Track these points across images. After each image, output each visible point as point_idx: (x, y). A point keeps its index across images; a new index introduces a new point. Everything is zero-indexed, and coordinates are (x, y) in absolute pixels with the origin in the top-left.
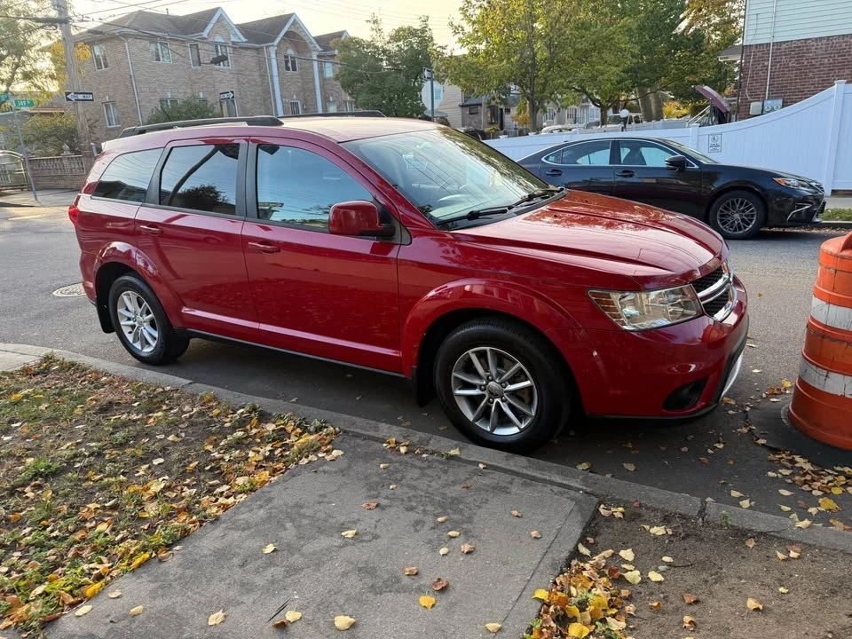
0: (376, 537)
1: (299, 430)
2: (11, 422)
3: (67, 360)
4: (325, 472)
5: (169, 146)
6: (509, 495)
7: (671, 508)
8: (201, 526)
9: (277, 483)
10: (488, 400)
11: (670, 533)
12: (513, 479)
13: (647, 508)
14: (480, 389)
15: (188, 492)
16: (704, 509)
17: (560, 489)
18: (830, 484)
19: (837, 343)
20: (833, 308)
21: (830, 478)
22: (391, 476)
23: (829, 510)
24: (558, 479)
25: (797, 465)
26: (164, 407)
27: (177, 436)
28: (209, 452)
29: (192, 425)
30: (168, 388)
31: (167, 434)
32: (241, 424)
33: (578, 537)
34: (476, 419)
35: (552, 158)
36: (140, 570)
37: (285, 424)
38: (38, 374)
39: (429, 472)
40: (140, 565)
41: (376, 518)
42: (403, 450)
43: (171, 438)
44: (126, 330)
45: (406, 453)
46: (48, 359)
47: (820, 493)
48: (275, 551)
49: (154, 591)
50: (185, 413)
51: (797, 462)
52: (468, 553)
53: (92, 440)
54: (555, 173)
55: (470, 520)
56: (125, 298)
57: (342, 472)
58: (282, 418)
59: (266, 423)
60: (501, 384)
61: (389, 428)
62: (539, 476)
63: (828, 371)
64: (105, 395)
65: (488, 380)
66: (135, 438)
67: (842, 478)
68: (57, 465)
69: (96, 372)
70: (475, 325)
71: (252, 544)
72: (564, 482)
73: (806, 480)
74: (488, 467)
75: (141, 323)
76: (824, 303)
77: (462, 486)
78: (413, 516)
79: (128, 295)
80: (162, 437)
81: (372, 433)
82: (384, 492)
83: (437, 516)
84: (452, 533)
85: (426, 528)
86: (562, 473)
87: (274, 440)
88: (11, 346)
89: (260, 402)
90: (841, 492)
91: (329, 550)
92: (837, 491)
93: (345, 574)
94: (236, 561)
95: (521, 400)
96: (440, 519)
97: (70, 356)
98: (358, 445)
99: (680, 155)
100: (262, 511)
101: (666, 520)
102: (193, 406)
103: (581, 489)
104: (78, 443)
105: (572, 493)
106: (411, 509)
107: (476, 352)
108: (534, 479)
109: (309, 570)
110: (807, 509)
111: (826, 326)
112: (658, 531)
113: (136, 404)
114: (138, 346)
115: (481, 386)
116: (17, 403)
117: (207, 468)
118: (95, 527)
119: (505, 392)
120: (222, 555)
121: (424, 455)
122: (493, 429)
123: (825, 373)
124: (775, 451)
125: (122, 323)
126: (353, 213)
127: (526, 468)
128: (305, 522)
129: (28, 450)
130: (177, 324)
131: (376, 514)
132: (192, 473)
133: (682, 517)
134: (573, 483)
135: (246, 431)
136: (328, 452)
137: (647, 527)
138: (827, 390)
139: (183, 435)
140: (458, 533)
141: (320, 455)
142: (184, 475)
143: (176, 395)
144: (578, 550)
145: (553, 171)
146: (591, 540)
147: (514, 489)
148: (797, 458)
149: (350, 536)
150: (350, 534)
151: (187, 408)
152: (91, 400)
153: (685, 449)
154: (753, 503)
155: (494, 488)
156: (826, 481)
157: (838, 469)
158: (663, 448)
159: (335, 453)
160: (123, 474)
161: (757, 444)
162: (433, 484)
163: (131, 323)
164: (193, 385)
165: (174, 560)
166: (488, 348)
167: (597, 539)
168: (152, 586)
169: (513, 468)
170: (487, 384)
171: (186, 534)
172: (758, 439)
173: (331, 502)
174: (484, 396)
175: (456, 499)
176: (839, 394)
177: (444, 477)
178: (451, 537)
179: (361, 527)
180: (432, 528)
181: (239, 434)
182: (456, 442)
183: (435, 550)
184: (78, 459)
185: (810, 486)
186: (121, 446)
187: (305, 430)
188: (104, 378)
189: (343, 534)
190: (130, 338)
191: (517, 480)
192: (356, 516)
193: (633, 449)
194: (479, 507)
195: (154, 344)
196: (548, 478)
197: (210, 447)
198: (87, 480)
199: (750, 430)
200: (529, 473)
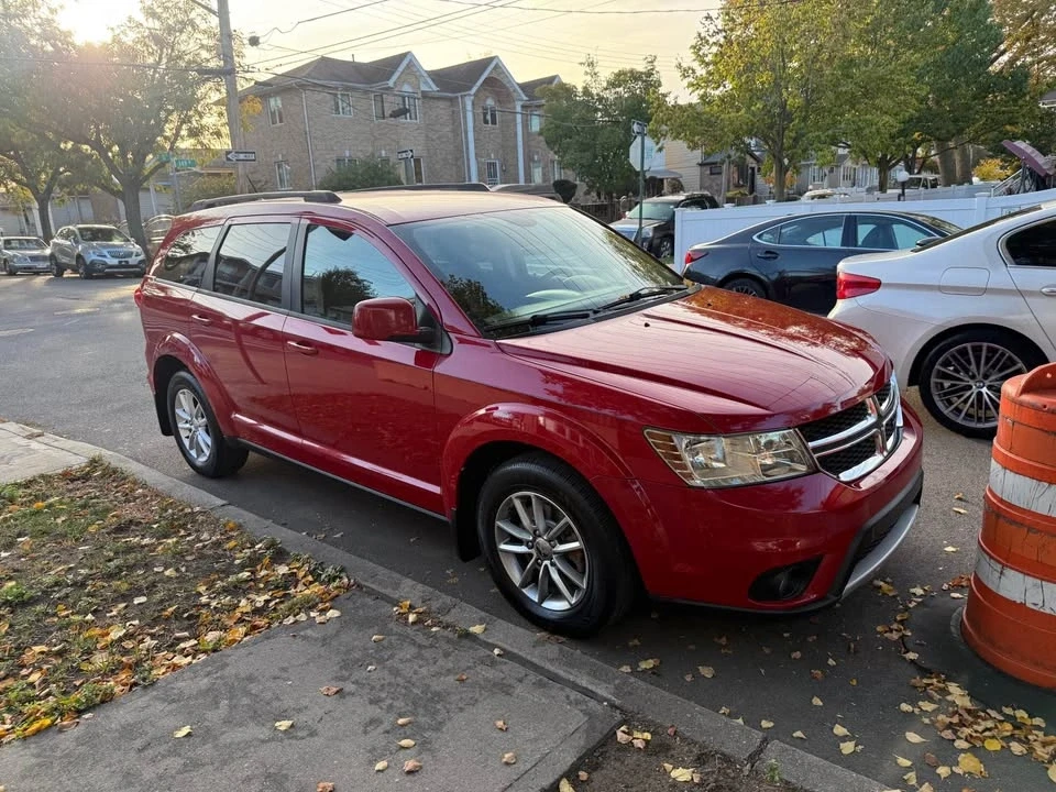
0: (313, 734)
1: (310, 578)
2: (19, 535)
3: (114, 464)
4: (305, 638)
5: (227, 224)
6: (507, 697)
7: (714, 744)
8: (130, 690)
9: (246, 645)
10: (536, 560)
11: (696, 780)
12: (526, 675)
13: (683, 739)
14: (527, 546)
15: (149, 642)
16: (762, 751)
17: (579, 696)
18: (987, 733)
19: (1014, 527)
20: (1010, 475)
21: (990, 724)
22: (380, 655)
23: (970, 773)
24: (584, 682)
25: (949, 698)
26: (182, 533)
27: (177, 570)
28: (200, 595)
29: (202, 557)
30: (198, 509)
31: (166, 569)
32: (253, 562)
33: (565, 768)
34: (524, 585)
35: (766, 237)
36: (33, 740)
37: (298, 568)
38: (78, 479)
39: (427, 653)
40: (38, 732)
41: (328, 707)
42: (412, 618)
43: (167, 573)
44: (183, 434)
45: (413, 623)
46: (94, 463)
47: (965, 745)
48: (189, 735)
49: (31, 768)
50: (201, 541)
51: (950, 694)
52: (410, 772)
53: (84, 567)
54: (768, 255)
55: (438, 728)
56: (181, 396)
57: (325, 641)
58: (298, 560)
59: (280, 564)
60: (549, 541)
61: (413, 587)
62: (561, 673)
63: (1003, 566)
64: (130, 512)
65: (536, 535)
66: (131, 568)
67: (1008, 726)
68: (32, 593)
69: (135, 482)
70: (519, 462)
71: (169, 722)
72: (590, 687)
73: (951, 723)
74: (506, 654)
75: (196, 428)
76: (999, 467)
77: (457, 677)
78: (374, 711)
79: (184, 393)
80: (161, 569)
81: (388, 591)
82: (358, 674)
83: (401, 716)
84: (405, 742)
85: (380, 730)
86: (594, 674)
87: (277, 587)
88: (70, 444)
89: (284, 536)
90: (999, 748)
91: (248, 744)
92: (993, 745)
93: (248, 780)
94: (138, 743)
95: (573, 566)
96: (401, 721)
97: (120, 460)
98: (364, 606)
99: (938, 237)
100: (206, 680)
101: (700, 761)
102: (214, 533)
103: (606, 700)
104: (70, 569)
105: (592, 704)
106: (375, 702)
107: (520, 498)
108: (555, 678)
109: (211, 768)
110: (936, 767)
111: (1001, 501)
112: (682, 774)
113: (155, 526)
114: (193, 453)
115: (528, 542)
116: (38, 513)
117: (186, 615)
118: (28, 676)
119: (555, 553)
120: (128, 732)
121: (434, 629)
122: (542, 599)
123: (999, 567)
124: (926, 672)
125: (180, 425)
126: (392, 314)
127: (551, 661)
128: (245, 701)
129: (15, 571)
130: (226, 432)
131: (330, 703)
132: (168, 619)
133: (727, 759)
134: (601, 691)
135: (253, 573)
136: (323, 611)
137: (668, 766)
138: (1003, 593)
139: (183, 569)
140: (413, 743)
141: (312, 614)
142: (155, 621)
143: (200, 518)
144: (558, 788)
145: (767, 252)
146: (583, 775)
147: (519, 689)
148: (953, 688)
149: (282, 728)
150: (284, 725)
151: (205, 536)
152: (113, 516)
153: (797, 655)
154: (860, 747)
155: (495, 685)
156: (980, 729)
157: (1008, 711)
158: (767, 651)
159: (333, 613)
160: (94, 612)
161: (905, 658)
162: (424, 671)
163: (188, 426)
164: (226, 508)
165: (74, 731)
166: (532, 494)
167: (595, 775)
168: (34, 760)
169: (535, 660)
170: (534, 539)
171: (108, 698)
172: (907, 652)
173: (289, 679)
174: (531, 555)
175: (438, 694)
176: (1018, 602)
177: (441, 662)
178: (402, 748)
179: (302, 718)
180: (388, 732)
181: (245, 575)
182: (483, 614)
183: (372, 763)
184: (56, 589)
185: (955, 732)
186: (111, 576)
187: (317, 578)
188: (140, 491)
189: (277, 724)
190: (187, 443)
191: (533, 677)
192: (305, 702)
193: (725, 647)
194: (461, 710)
195: (207, 452)
196: (572, 678)
197: (202, 589)
198: (55, 615)
199: (903, 637)
200: (552, 669)
